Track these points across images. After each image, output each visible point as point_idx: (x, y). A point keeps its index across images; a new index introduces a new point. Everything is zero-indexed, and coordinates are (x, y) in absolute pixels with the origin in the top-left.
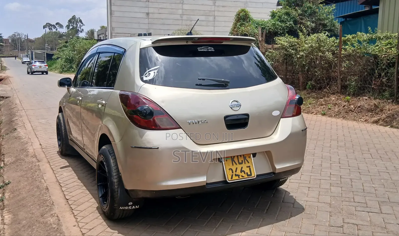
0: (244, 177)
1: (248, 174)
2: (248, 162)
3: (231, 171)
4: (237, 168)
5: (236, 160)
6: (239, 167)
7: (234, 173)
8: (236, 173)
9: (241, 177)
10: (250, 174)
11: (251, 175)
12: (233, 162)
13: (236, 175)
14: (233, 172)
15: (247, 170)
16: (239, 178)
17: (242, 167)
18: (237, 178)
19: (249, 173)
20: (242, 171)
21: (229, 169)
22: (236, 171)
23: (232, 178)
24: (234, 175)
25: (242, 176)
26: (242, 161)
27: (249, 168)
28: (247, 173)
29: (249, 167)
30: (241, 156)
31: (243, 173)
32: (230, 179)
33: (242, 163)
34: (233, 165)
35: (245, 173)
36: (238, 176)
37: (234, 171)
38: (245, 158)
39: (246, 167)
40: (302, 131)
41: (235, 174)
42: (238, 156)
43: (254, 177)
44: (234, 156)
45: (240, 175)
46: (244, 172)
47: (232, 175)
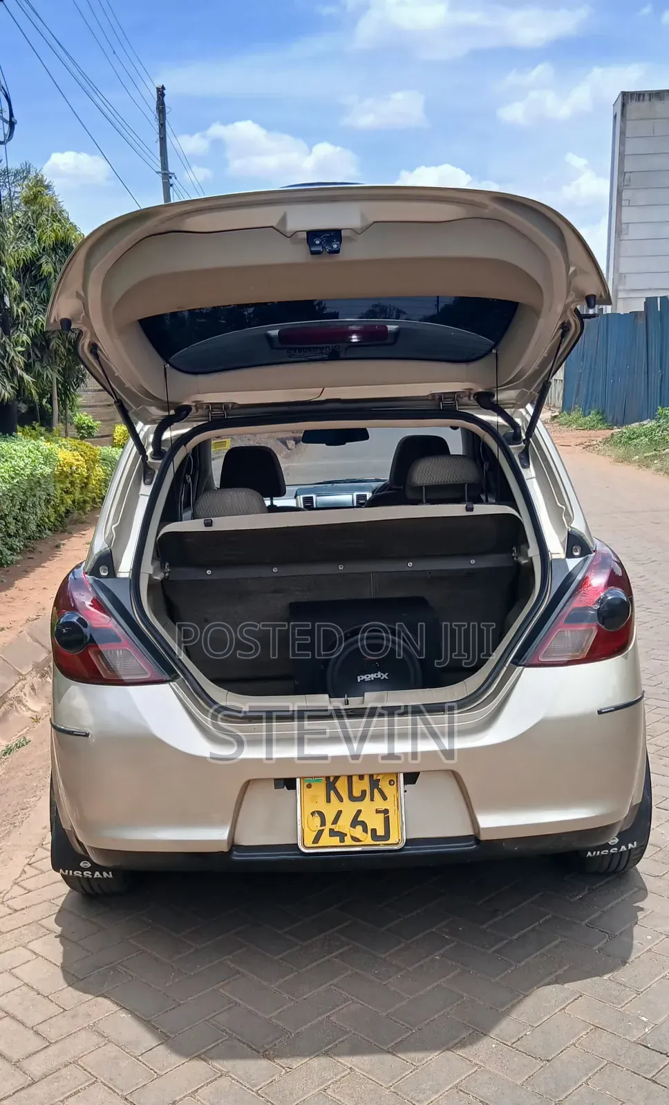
0: (360, 841)
1: (378, 834)
2: (385, 798)
3: (317, 820)
4: (340, 813)
5: (342, 787)
6: (349, 809)
7: (329, 825)
8: (333, 827)
9: (348, 841)
10: (383, 834)
11: (387, 836)
12: (332, 792)
13: (333, 833)
14: (323, 823)
15: (376, 823)
16: (340, 842)
17: (359, 812)
18: (336, 841)
19: (381, 832)
20: (355, 822)
21: (314, 814)
22: (335, 822)
23: (317, 839)
24: (326, 833)
25: (354, 839)
26: (364, 792)
27: (383, 814)
28: (374, 831)
29: (386, 811)
30: (361, 777)
31: (359, 828)
32: (309, 844)
33: (361, 798)
34: (329, 801)
35: (365, 830)
36: (342, 836)
37: (330, 819)
38: (375, 784)
39: (375, 812)
40: (600, 712)
41: (331, 831)
42: (350, 777)
43: (398, 844)
44: (337, 778)
45: (346, 835)
46: (364, 825)
47: (320, 833)
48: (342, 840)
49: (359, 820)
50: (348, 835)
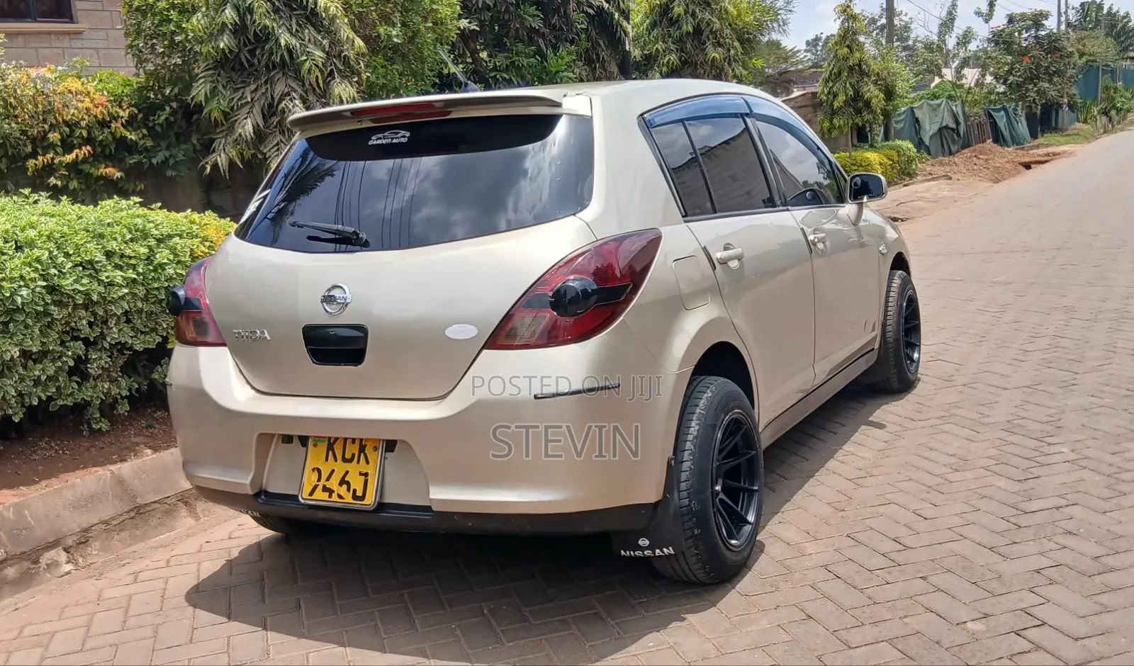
0: (343, 499)
1: (357, 494)
2: (368, 462)
3: (316, 474)
4: (333, 471)
5: (338, 448)
6: (340, 468)
7: (323, 482)
8: (326, 483)
9: (335, 497)
10: (361, 495)
11: (363, 498)
12: (331, 452)
13: (325, 489)
14: (319, 480)
15: (357, 484)
16: (328, 498)
17: (347, 472)
18: (325, 496)
19: (359, 493)
20: (343, 482)
21: (313, 470)
22: (328, 479)
23: (311, 494)
24: (320, 488)
25: (340, 496)
26: (353, 455)
27: (364, 477)
28: (355, 491)
29: (366, 475)
30: (354, 441)
31: (345, 487)
32: (306, 496)
33: (350, 461)
34: (327, 460)
35: (348, 490)
36: (331, 492)
37: (324, 476)
38: (362, 449)
39: (358, 473)
41: (324, 487)
42: (346, 440)
43: (369, 505)
44: (336, 439)
45: (334, 492)
46: (348, 484)
47: (316, 487)
48: (330, 496)
49: (346, 479)
50: (336, 492)
